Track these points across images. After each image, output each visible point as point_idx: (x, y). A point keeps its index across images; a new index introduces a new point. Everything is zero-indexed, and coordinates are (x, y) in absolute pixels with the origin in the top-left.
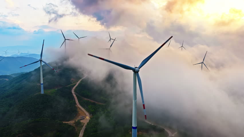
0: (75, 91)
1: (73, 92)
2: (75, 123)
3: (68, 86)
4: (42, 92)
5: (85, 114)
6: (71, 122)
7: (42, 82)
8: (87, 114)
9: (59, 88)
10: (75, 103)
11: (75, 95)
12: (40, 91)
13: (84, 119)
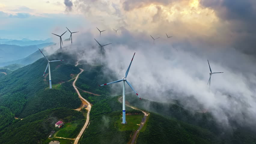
0: (76, 85)
1: (74, 86)
2: (81, 110)
3: (68, 81)
4: (51, 87)
5: (87, 103)
6: (78, 110)
7: (50, 79)
8: (88, 103)
9: (63, 83)
10: (78, 96)
11: (76, 89)
12: (49, 86)
13: (87, 107)
